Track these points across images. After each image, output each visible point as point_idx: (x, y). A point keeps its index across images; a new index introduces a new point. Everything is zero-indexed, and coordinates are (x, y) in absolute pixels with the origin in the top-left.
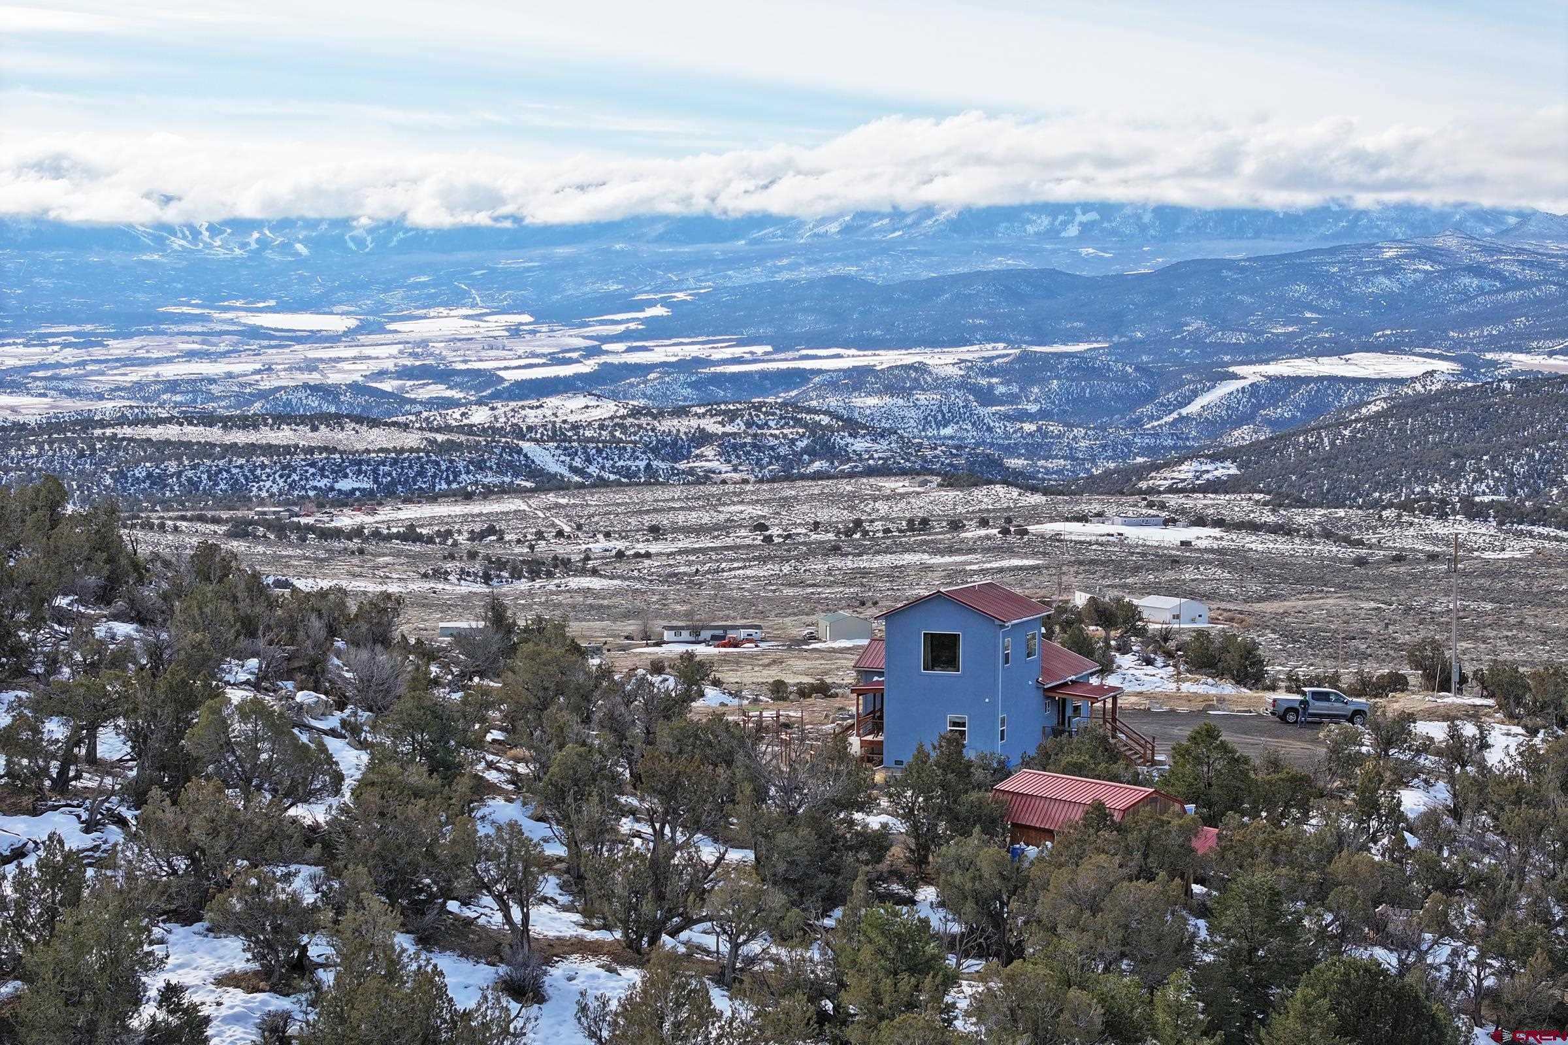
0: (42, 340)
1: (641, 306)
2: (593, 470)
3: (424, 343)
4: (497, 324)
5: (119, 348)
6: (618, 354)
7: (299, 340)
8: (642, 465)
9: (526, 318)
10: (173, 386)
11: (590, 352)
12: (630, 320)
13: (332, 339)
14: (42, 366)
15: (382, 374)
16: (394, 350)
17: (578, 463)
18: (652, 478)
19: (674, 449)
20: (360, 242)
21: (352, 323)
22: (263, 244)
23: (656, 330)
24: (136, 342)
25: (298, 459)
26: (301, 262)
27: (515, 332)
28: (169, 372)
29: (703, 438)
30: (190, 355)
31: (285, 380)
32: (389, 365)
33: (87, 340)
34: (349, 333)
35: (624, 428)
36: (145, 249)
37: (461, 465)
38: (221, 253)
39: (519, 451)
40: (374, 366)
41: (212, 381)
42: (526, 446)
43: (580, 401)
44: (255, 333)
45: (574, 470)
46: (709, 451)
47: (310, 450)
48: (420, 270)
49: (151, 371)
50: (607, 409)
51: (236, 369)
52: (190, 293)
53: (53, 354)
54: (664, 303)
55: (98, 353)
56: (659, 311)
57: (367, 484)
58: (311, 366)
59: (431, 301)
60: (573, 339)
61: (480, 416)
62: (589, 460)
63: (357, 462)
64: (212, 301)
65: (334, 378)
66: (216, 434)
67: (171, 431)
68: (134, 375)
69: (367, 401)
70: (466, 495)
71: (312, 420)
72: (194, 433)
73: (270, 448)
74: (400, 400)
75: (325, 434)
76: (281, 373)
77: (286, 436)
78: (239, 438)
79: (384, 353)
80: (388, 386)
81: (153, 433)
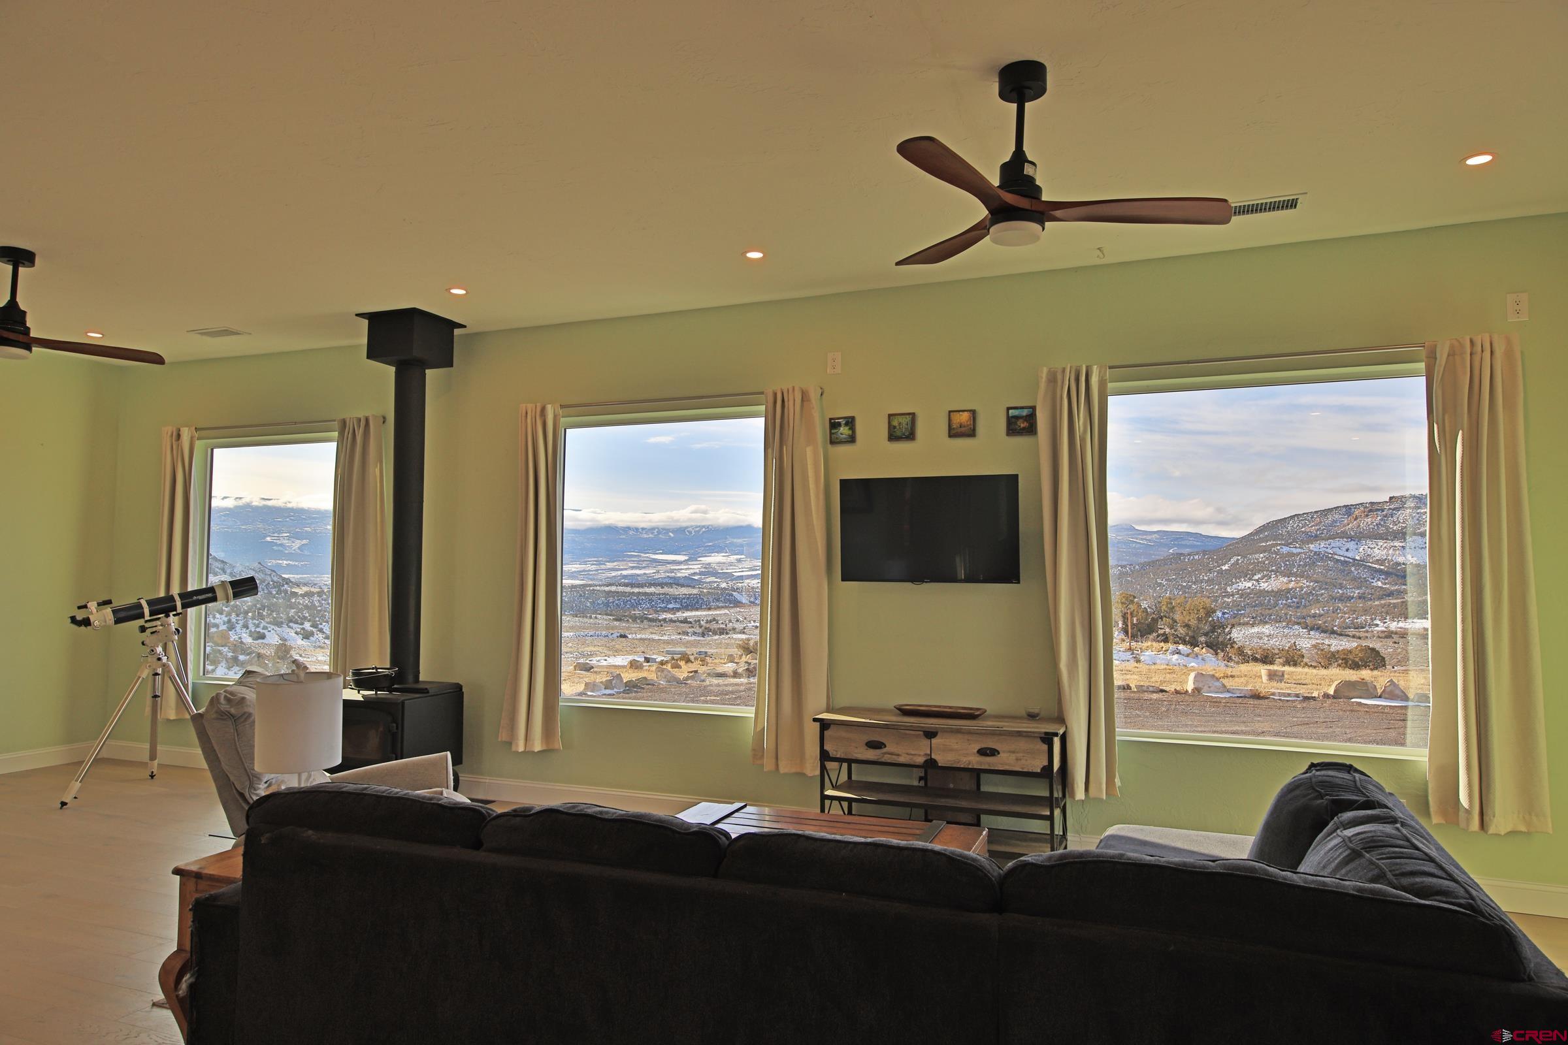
0: (585, 563)
3: (709, 564)
4: (733, 558)
5: (609, 565)
7: (669, 563)
9: (743, 556)
10: (625, 577)
13: (680, 563)
14: (584, 571)
15: (695, 574)
16: (699, 566)
17: (753, 599)
20: (690, 532)
21: (687, 558)
22: (659, 534)
24: (615, 564)
25: (654, 598)
26: (671, 540)
27: (739, 561)
28: (625, 573)
30: (633, 568)
32: (697, 571)
33: (600, 563)
34: (685, 561)
36: (621, 534)
37: (711, 600)
38: (645, 536)
39: (733, 596)
40: (692, 571)
41: (638, 575)
42: (736, 594)
44: (655, 561)
45: (751, 601)
47: (659, 594)
48: (708, 541)
49: (619, 573)
51: (647, 572)
52: (635, 549)
53: (588, 567)
55: (603, 567)
57: (678, 606)
58: (672, 571)
59: (713, 552)
61: (724, 585)
63: (675, 599)
64: (642, 551)
65: (679, 575)
66: (628, 589)
67: (613, 588)
68: (614, 574)
69: (688, 582)
70: (710, 609)
71: (662, 585)
72: (621, 589)
73: (645, 594)
74: (699, 581)
75: (666, 590)
76: (662, 574)
77: (652, 590)
78: (636, 590)
79: (696, 567)
80: (696, 578)
81: (607, 589)
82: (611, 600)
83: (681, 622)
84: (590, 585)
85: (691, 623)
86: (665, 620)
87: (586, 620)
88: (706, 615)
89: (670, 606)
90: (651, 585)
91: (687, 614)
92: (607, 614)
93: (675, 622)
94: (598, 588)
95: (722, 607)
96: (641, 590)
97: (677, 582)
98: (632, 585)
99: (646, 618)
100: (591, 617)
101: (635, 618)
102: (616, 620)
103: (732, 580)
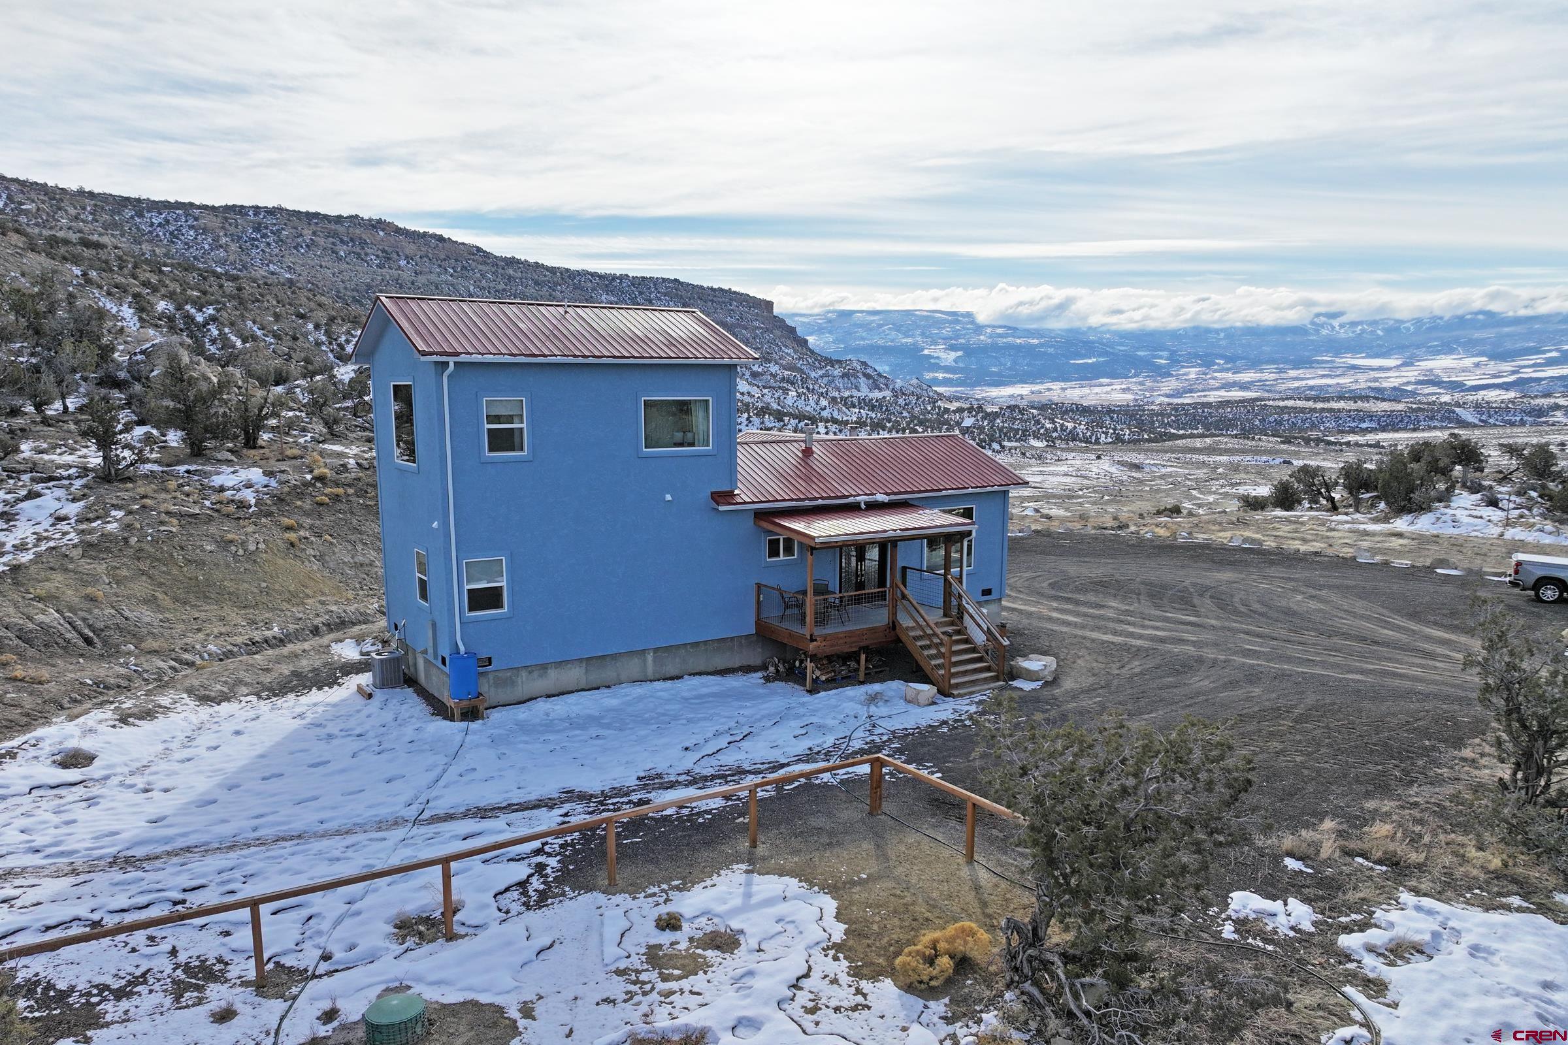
0: (1261, 371)
1: (1544, 352)
2: (1492, 421)
3: (1431, 370)
4: (1468, 362)
5: (1292, 373)
6: (1528, 373)
8: (1518, 419)
9: (1485, 359)
10: (1311, 388)
11: (1514, 373)
12: (1538, 359)
13: (1389, 369)
15: (1407, 383)
16: (1416, 373)
17: (1484, 417)
18: (1523, 423)
19: (1540, 412)
21: (1399, 362)
22: (1363, 331)
23: (1551, 362)
24: (1300, 371)
25: (1343, 414)
26: (1378, 338)
27: (1477, 365)
28: (1311, 383)
29: (1557, 407)
30: (1323, 376)
31: (1363, 385)
32: (1413, 380)
33: (1280, 371)
34: (1397, 367)
35: (1513, 403)
37: (1422, 418)
38: (1344, 336)
39: (1454, 412)
40: (1405, 380)
41: (1329, 386)
42: (1458, 410)
43: (1497, 392)
44: (1354, 367)
45: (1481, 420)
46: (1558, 413)
47: (1350, 411)
48: (1435, 339)
49: (1304, 383)
50: (1512, 394)
52: (1327, 351)
53: (1265, 376)
54: (1557, 350)
55: (1283, 375)
56: (1554, 354)
58: (1376, 380)
59: (1438, 353)
60: (1506, 367)
61: (1446, 398)
62: (1490, 417)
63: (1371, 416)
64: (1337, 354)
65: (1385, 385)
66: (1310, 404)
67: (1290, 403)
68: (1297, 384)
69: (1397, 394)
70: (1415, 430)
71: (1355, 399)
72: (1300, 404)
73: (1331, 410)
74: (1413, 394)
75: (1360, 404)
76: (1361, 383)
77: (1342, 405)
78: (1320, 405)
79: (1411, 374)
80: (1409, 388)
81: (1282, 404)
82: (1286, 417)
83: (1370, 446)
84: (1261, 400)
85: (1383, 447)
86: (1348, 444)
87: (1246, 442)
88: (1407, 439)
89: (1364, 425)
90: (1341, 398)
91: (1381, 436)
92: (1273, 436)
93: (1362, 446)
94: (1271, 403)
95: (1435, 428)
96: (1326, 405)
97: (1380, 395)
98: (1316, 399)
99: (1323, 441)
100: (1253, 438)
101: (1307, 441)
102: (1283, 442)
103: (1462, 391)
